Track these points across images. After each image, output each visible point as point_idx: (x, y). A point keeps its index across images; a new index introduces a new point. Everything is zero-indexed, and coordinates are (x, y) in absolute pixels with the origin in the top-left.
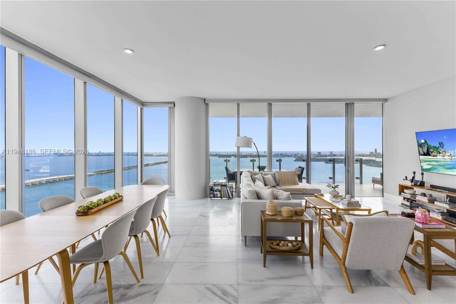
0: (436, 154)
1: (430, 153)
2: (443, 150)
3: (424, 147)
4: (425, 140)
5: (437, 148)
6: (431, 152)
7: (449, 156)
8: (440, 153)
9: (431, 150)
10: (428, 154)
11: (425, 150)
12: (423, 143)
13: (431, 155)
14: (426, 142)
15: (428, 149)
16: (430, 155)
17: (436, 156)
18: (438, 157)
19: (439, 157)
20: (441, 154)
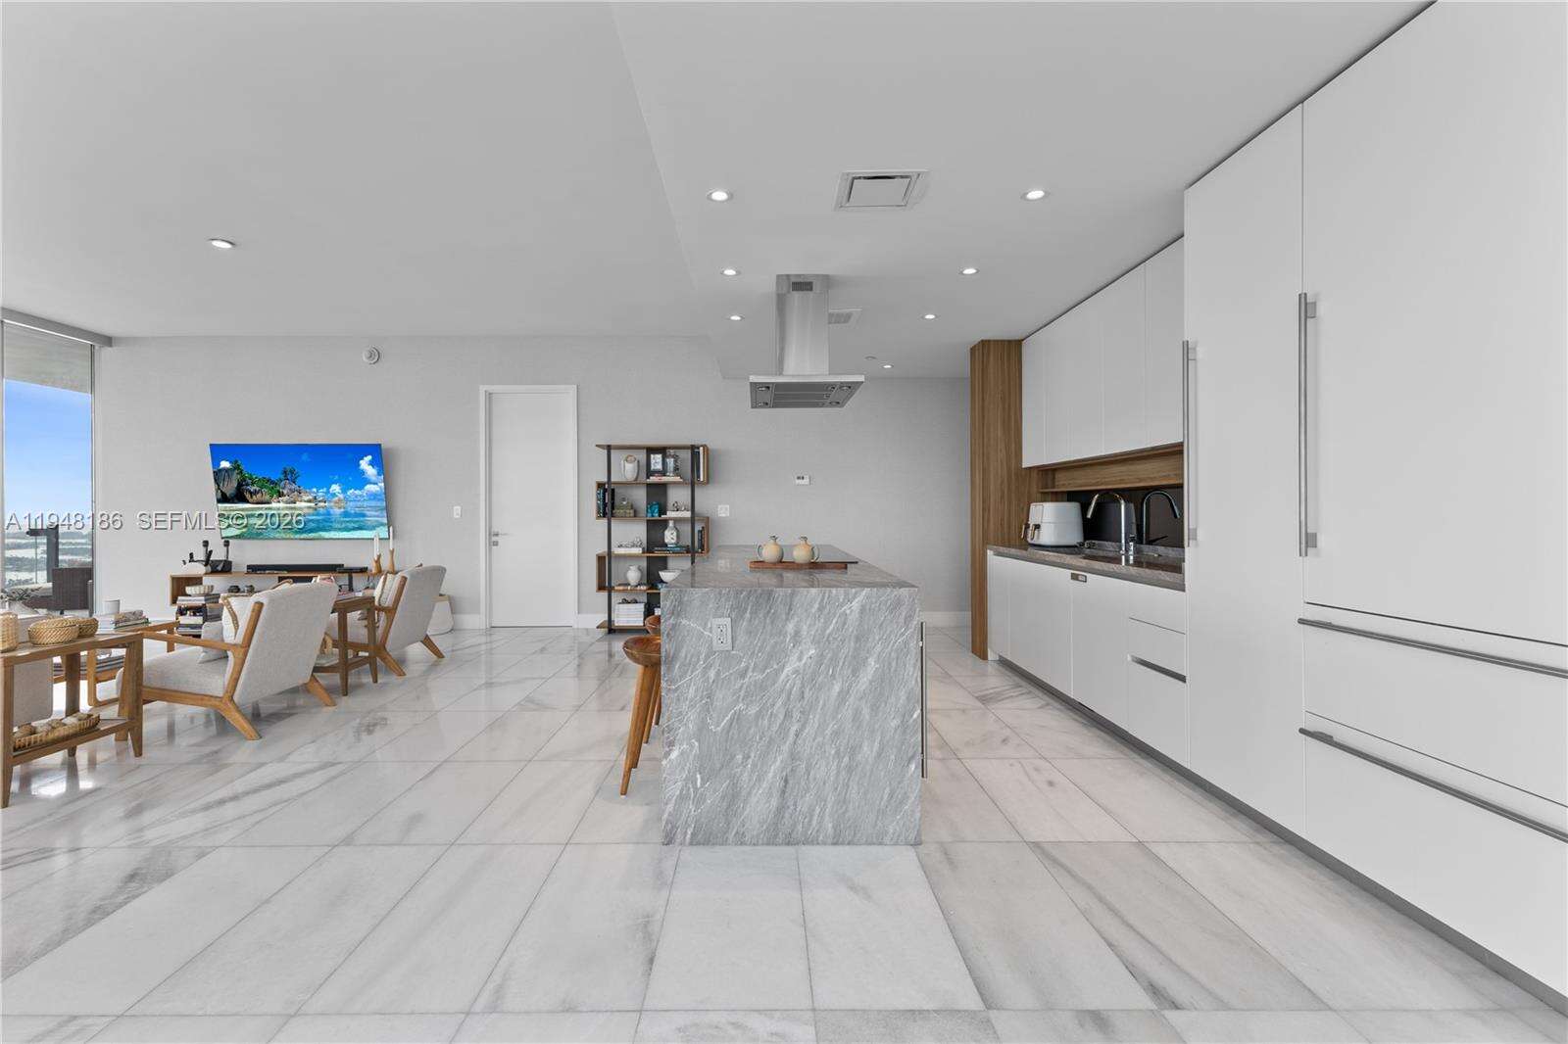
0: (267, 497)
1: (248, 496)
2: (294, 486)
3: (227, 479)
4: (236, 462)
5: (273, 482)
6: (251, 493)
7: (309, 501)
8: (281, 495)
9: (252, 489)
10: (239, 497)
11: (230, 488)
12: (226, 470)
13: (250, 500)
14: (236, 467)
15: (240, 485)
16: (246, 501)
17: (268, 503)
18: (274, 505)
19: (278, 505)
20: (286, 498)
